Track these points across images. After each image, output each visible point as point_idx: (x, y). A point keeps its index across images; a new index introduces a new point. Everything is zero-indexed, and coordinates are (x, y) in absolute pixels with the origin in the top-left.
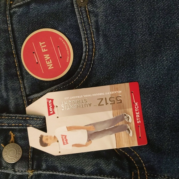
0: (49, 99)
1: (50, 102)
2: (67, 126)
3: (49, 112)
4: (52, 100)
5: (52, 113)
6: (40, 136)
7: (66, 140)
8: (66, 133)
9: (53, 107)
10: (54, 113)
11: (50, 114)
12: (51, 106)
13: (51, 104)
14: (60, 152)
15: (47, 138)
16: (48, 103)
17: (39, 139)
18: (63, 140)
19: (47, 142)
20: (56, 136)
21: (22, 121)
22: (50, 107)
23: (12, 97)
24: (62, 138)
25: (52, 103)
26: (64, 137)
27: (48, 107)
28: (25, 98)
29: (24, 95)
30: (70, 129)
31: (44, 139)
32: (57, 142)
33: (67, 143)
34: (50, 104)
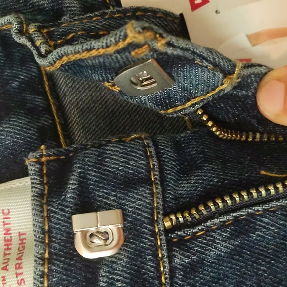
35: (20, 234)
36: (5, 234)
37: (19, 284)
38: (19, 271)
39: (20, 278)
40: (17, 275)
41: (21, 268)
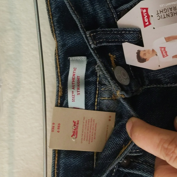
0: (143, 9)
1: (144, 12)
2: (165, 37)
3: (145, 23)
4: (147, 9)
5: (147, 24)
6: (137, 52)
7: (166, 52)
8: (165, 44)
9: (148, 17)
10: (150, 24)
11: (145, 26)
12: (146, 16)
13: (146, 14)
14: (159, 66)
15: (144, 52)
16: (142, 13)
17: (136, 54)
18: (162, 52)
19: (145, 57)
20: (154, 49)
21: (118, 36)
22: (145, 18)
23: (100, 10)
24: (161, 50)
25: (147, 12)
26: (163, 49)
27: (143, 17)
28: (113, 10)
29: (111, 7)
30: (168, 39)
31: (141, 55)
32: (156, 56)
33: (167, 55)
34: (144, 14)
35: (78, 77)
36: (73, 76)
37: (78, 95)
38: (78, 90)
39: (78, 93)
40: (78, 91)
41: (79, 89)
